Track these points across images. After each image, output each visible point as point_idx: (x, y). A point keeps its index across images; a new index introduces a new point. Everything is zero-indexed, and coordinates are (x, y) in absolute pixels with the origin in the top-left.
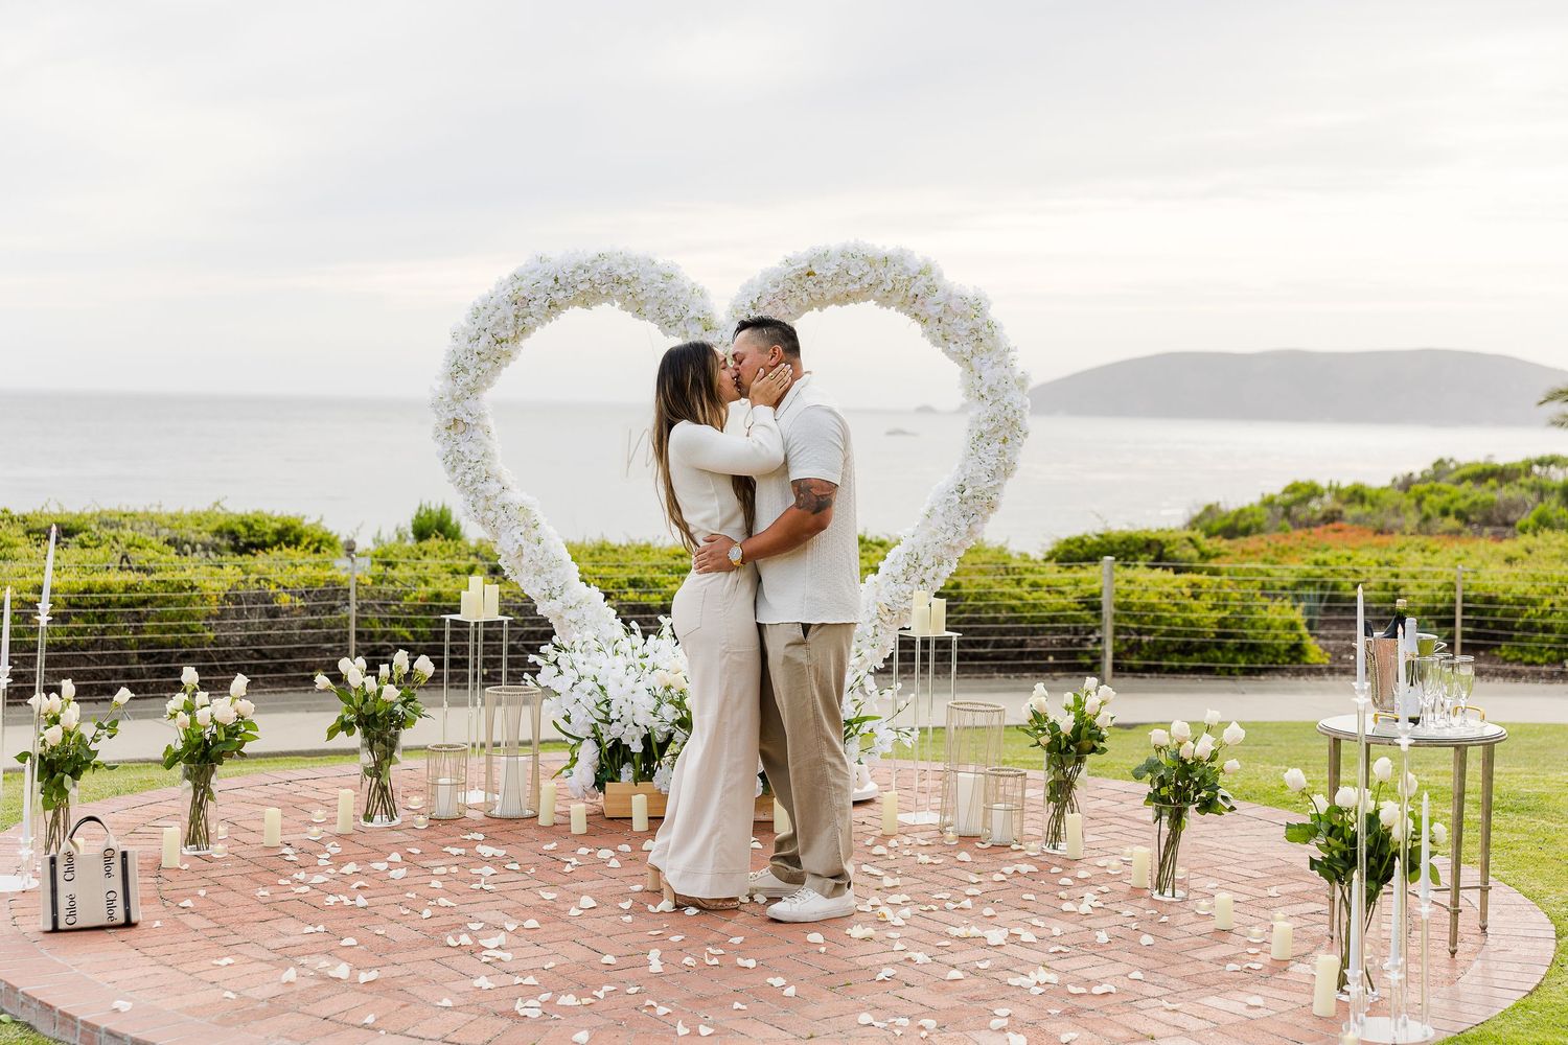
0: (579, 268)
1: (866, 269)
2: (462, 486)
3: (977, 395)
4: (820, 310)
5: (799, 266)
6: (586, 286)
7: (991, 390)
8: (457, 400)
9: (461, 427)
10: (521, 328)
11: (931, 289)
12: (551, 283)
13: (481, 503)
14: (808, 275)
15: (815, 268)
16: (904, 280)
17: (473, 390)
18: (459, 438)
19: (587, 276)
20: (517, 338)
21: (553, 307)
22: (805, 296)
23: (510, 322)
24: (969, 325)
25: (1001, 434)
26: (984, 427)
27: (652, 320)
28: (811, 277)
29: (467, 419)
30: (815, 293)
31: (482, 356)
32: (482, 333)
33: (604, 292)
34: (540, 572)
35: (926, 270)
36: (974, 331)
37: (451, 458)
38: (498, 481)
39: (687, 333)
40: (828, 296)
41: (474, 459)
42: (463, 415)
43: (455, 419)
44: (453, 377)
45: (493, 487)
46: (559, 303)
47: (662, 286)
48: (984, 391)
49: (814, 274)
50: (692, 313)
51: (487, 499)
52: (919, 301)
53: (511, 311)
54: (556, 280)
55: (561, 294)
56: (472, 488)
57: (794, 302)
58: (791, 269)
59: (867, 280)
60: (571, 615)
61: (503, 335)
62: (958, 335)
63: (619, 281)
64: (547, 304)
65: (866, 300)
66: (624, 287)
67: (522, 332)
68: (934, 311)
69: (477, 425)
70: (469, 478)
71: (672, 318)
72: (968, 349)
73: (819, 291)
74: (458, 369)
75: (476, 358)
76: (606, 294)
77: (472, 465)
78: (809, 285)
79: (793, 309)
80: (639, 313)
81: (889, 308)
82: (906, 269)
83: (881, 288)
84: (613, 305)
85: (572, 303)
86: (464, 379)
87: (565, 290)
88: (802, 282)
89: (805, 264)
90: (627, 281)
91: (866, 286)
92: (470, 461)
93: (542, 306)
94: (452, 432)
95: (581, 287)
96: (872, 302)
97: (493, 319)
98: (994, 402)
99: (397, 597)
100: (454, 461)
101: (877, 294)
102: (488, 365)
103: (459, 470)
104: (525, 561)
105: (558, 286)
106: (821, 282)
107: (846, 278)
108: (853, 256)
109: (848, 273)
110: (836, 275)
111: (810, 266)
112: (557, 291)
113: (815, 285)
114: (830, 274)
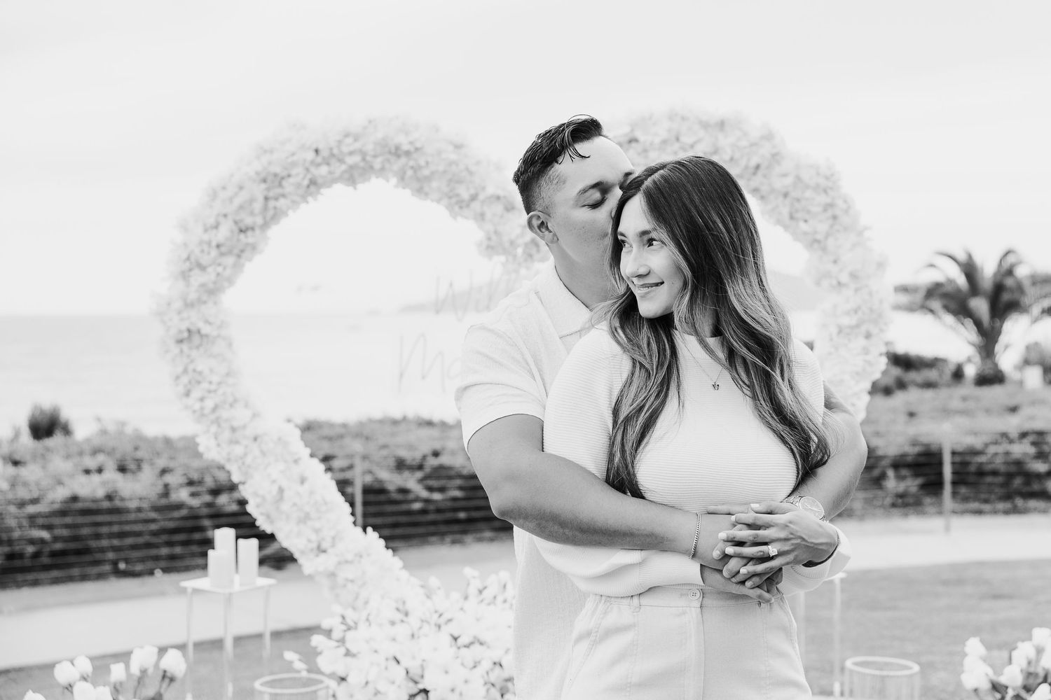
0: (347, 135)
1: (701, 134)
2: (200, 415)
3: (834, 282)
6: (356, 159)
7: (854, 276)
8: (189, 305)
9: (196, 339)
10: (271, 213)
11: (776, 157)
12: (310, 155)
13: (226, 435)
14: (630, 141)
15: (639, 134)
17: (212, 291)
18: (194, 353)
19: (357, 145)
20: (265, 226)
21: (314, 185)
23: (258, 206)
24: (823, 199)
25: (864, 329)
26: (846, 321)
27: (438, 201)
28: (634, 145)
29: (206, 329)
31: (223, 249)
32: (222, 219)
33: (377, 165)
34: (305, 518)
35: (769, 137)
36: (829, 206)
37: (185, 380)
38: (246, 406)
39: (482, 215)
41: (215, 379)
42: (201, 325)
43: (189, 331)
44: (185, 276)
45: (240, 415)
46: (320, 181)
47: (453, 157)
48: (844, 278)
49: (637, 141)
50: (491, 190)
51: (233, 430)
52: (760, 173)
53: (259, 191)
54: (317, 151)
55: (324, 170)
56: (213, 417)
60: (346, 573)
61: (249, 221)
62: (809, 212)
63: (397, 152)
64: (306, 182)
66: (403, 160)
67: (272, 217)
68: (779, 184)
69: (219, 336)
70: (209, 404)
71: (465, 195)
72: (822, 227)
74: (191, 266)
75: (214, 253)
76: (383, 169)
77: (213, 387)
80: (420, 191)
82: (746, 134)
84: (388, 181)
85: (335, 181)
86: (198, 278)
87: (328, 164)
89: (626, 129)
90: (408, 153)
92: (210, 383)
93: (298, 185)
94: (185, 347)
95: (351, 160)
97: (238, 201)
98: (857, 290)
99: (35, 501)
100: (189, 383)
102: (230, 260)
103: (196, 394)
104: (285, 507)
105: (319, 160)
106: (645, 151)
107: (676, 146)
108: (683, 119)
109: (678, 139)
110: (664, 142)
111: (632, 131)
112: (319, 165)
113: (639, 154)
114: (657, 140)
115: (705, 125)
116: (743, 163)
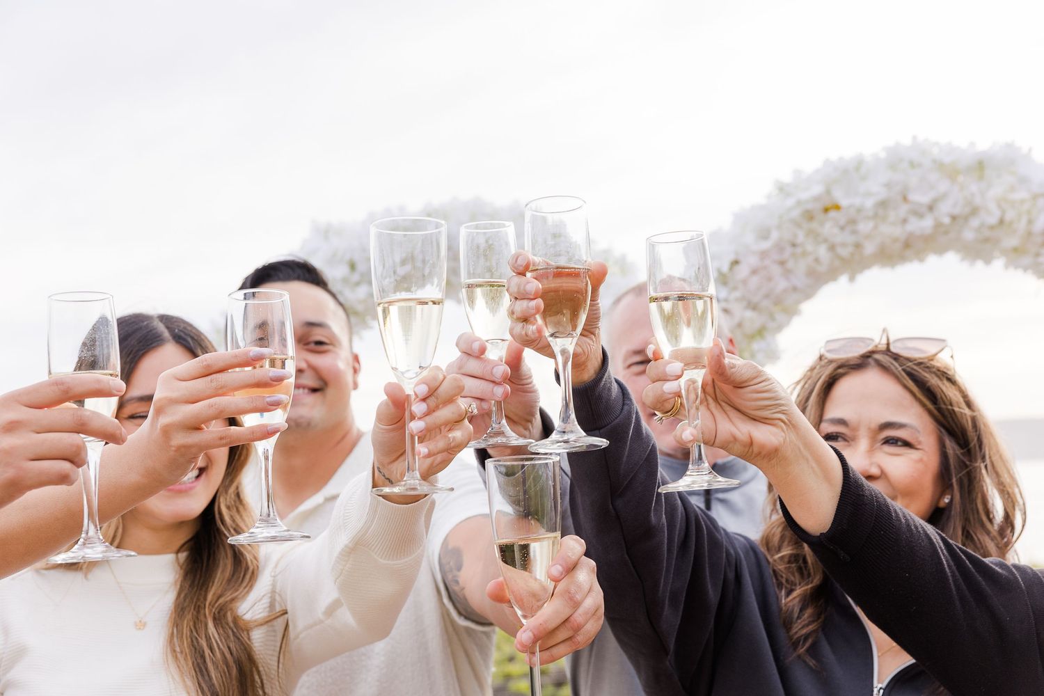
1: (943, 186)
4: (852, 279)
5: (805, 195)
14: (826, 210)
15: (838, 196)
16: (1022, 201)
22: (823, 252)
28: (832, 214)
30: (844, 245)
40: (869, 248)
49: (837, 207)
54: (353, 266)
57: (801, 267)
58: (790, 202)
59: (945, 209)
65: (941, 251)
73: (849, 239)
78: (829, 228)
79: (800, 280)
81: (988, 261)
82: (1023, 180)
83: (975, 222)
88: (814, 225)
89: (817, 190)
91: (947, 220)
96: (951, 258)
101: (969, 235)
105: (355, 277)
106: (853, 222)
107: (903, 209)
108: (912, 165)
109: (905, 199)
110: (883, 204)
111: (828, 192)
112: (358, 284)
113: (842, 228)
114: (869, 203)
115: (949, 170)
116: (1022, 225)
